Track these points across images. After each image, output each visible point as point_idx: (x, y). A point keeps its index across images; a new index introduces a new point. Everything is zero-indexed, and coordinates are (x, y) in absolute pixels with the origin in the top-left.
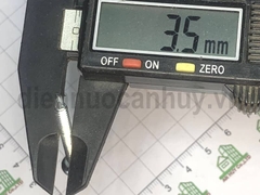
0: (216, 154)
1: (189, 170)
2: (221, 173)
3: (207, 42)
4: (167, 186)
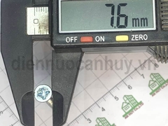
0: (121, 100)
1: (103, 110)
2: (124, 113)
3: (133, 19)
4: (89, 120)
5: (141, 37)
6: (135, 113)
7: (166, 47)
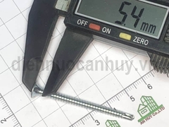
3: (143, 23)
5: (143, 41)
6: (153, 118)
7: (162, 57)
